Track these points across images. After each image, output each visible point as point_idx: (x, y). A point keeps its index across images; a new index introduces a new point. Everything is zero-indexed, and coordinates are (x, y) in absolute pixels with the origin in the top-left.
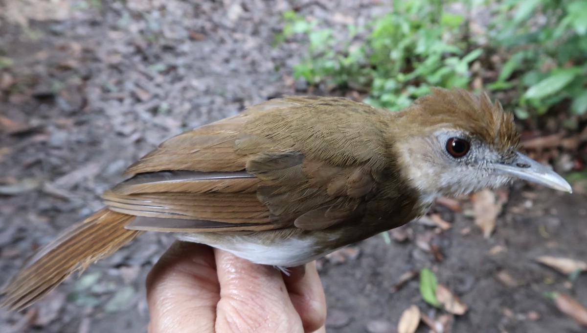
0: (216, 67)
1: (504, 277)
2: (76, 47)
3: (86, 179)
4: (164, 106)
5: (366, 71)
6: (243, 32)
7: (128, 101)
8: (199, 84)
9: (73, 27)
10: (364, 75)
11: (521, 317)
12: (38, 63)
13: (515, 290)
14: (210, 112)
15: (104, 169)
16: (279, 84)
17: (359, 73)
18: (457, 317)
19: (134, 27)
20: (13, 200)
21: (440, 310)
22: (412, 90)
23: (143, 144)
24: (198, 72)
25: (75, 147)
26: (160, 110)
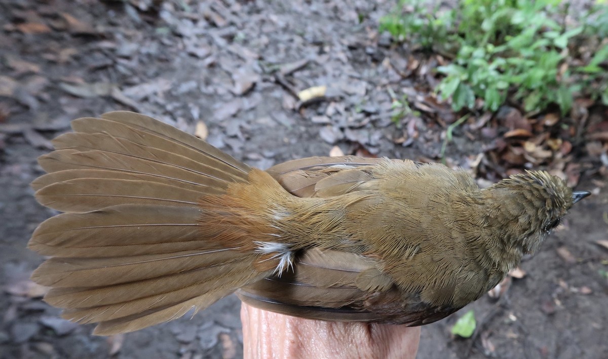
0: (297, 6)
1: (564, 252)
3: (155, 94)
4: (241, 35)
5: (455, 37)
7: (202, 23)
8: (279, 21)
10: (450, 42)
11: (574, 290)
13: (572, 265)
14: (287, 50)
15: (176, 86)
16: (361, 35)
17: (444, 39)
18: (515, 280)
20: (80, 101)
22: (500, 62)
23: (217, 70)
24: (277, 7)
25: (145, 59)
26: (236, 38)
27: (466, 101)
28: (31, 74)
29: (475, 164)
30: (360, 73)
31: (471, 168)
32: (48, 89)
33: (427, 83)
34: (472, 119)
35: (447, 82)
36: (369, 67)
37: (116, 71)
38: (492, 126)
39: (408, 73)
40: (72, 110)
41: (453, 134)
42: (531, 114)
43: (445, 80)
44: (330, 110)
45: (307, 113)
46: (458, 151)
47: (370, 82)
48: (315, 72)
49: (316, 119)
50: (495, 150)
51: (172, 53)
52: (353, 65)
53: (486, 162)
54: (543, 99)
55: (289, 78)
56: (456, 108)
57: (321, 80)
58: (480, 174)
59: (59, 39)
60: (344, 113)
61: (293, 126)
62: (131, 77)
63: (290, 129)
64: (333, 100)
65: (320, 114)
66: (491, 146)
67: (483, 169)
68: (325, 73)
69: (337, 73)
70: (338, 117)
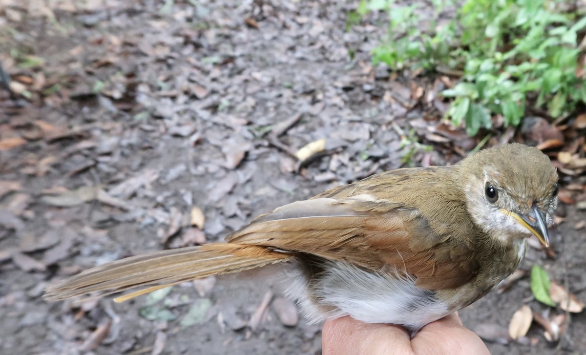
0: (280, 56)
2: (115, 40)
3: (143, 187)
4: (225, 102)
5: (459, 51)
6: (308, 14)
7: (182, 99)
8: (263, 76)
9: (109, 18)
10: (454, 58)
12: (73, 60)
14: (277, 107)
15: (163, 174)
16: (355, 72)
17: (447, 56)
18: (574, 315)
19: (180, 15)
20: (65, 212)
21: (555, 310)
22: (512, 69)
23: (205, 146)
24: (260, 63)
25: (127, 151)
26: (221, 107)
27: (482, 123)
28: (12, 193)
30: (360, 115)
32: (30, 206)
33: (436, 110)
34: (494, 140)
35: (457, 105)
36: (370, 106)
37: (98, 171)
39: (414, 102)
40: (58, 224)
42: (560, 120)
43: (453, 103)
44: (334, 164)
45: (307, 173)
47: (373, 123)
48: (310, 125)
49: (320, 178)
51: (154, 138)
52: (351, 109)
54: (569, 101)
55: (284, 138)
56: (472, 131)
57: (319, 132)
59: (36, 150)
60: (350, 164)
61: (296, 190)
62: (115, 174)
63: (293, 194)
64: (336, 152)
65: (323, 171)
68: (321, 124)
69: (335, 120)
70: (344, 170)
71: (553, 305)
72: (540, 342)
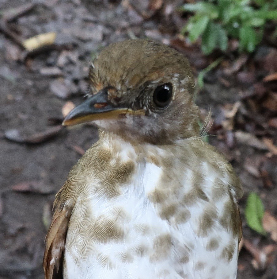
21: (265, 239)
27: (218, 43)
29: (231, 114)
30: (95, 15)
31: (227, 119)
33: (173, 24)
34: (226, 63)
35: (195, 22)
36: (106, 9)
38: (249, 70)
39: (151, 14)
41: (205, 81)
43: (191, 19)
44: (62, 60)
45: (34, 65)
46: (211, 101)
47: (107, 25)
48: (43, 16)
49: (45, 71)
50: (253, 97)
52: (87, 7)
53: (244, 111)
55: (13, 25)
56: (206, 50)
57: (51, 25)
58: (237, 125)
60: (79, 63)
61: (18, 80)
63: (15, 83)
64: (65, 48)
65: (50, 65)
66: (248, 93)
67: (241, 120)
68: (54, 18)
69: (69, 16)
70: (71, 68)
71: (264, 234)
72: (247, 269)
